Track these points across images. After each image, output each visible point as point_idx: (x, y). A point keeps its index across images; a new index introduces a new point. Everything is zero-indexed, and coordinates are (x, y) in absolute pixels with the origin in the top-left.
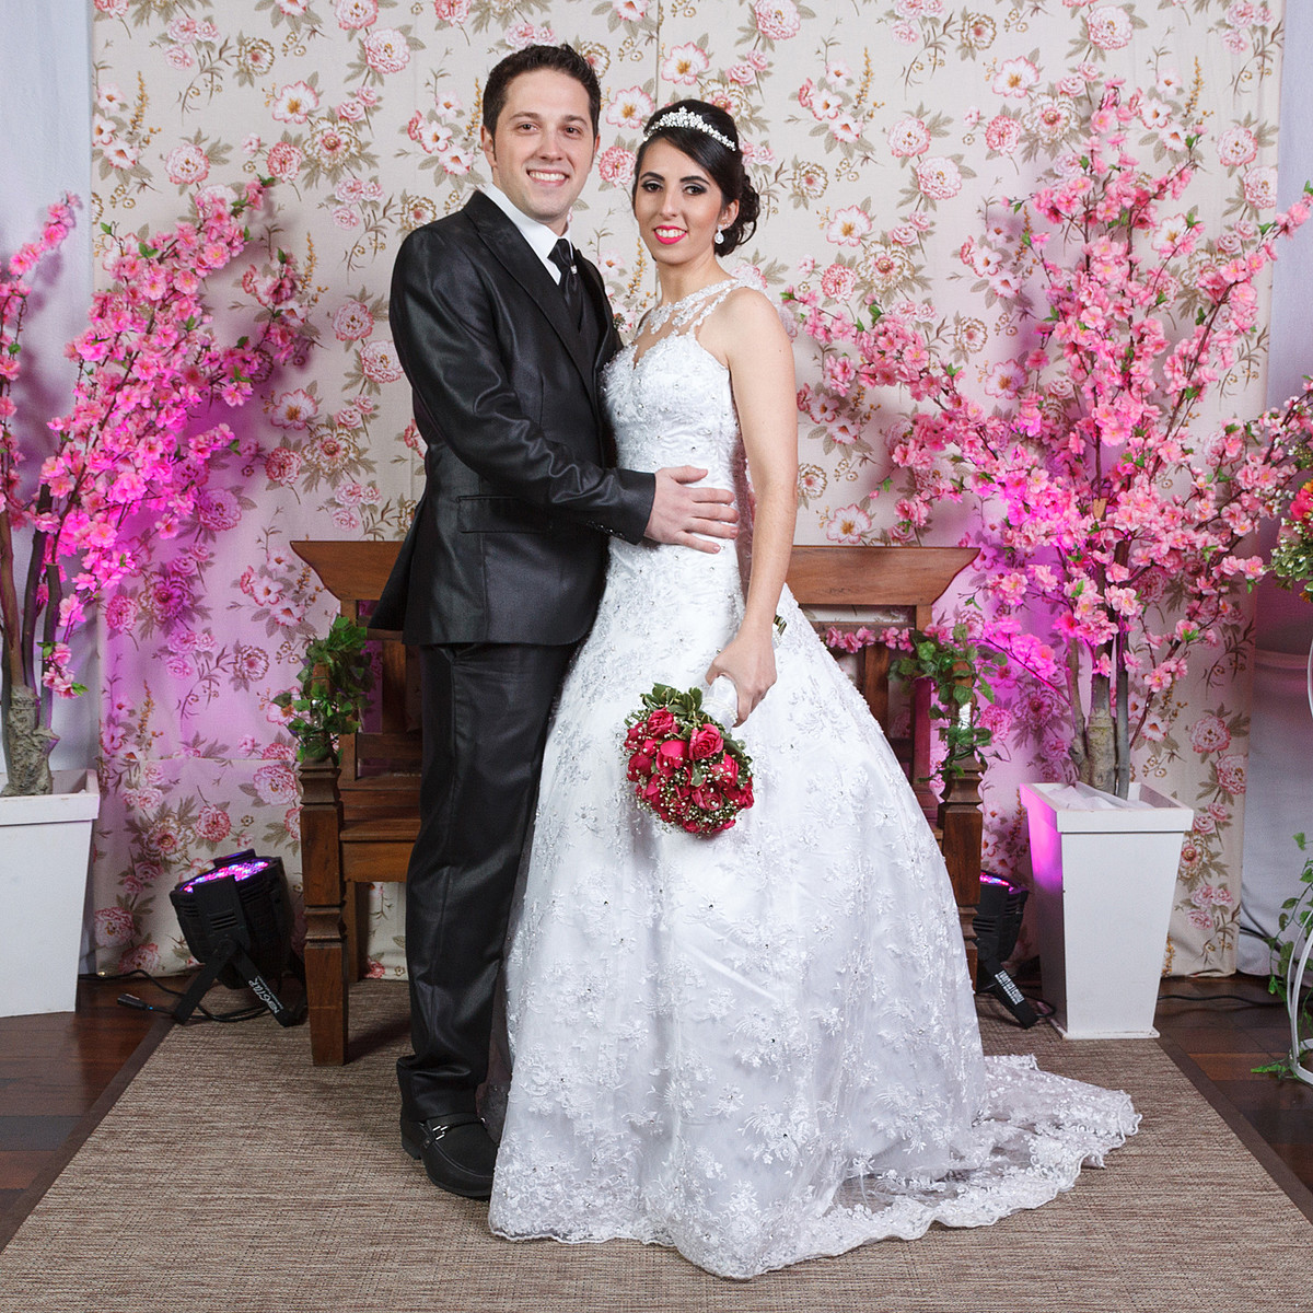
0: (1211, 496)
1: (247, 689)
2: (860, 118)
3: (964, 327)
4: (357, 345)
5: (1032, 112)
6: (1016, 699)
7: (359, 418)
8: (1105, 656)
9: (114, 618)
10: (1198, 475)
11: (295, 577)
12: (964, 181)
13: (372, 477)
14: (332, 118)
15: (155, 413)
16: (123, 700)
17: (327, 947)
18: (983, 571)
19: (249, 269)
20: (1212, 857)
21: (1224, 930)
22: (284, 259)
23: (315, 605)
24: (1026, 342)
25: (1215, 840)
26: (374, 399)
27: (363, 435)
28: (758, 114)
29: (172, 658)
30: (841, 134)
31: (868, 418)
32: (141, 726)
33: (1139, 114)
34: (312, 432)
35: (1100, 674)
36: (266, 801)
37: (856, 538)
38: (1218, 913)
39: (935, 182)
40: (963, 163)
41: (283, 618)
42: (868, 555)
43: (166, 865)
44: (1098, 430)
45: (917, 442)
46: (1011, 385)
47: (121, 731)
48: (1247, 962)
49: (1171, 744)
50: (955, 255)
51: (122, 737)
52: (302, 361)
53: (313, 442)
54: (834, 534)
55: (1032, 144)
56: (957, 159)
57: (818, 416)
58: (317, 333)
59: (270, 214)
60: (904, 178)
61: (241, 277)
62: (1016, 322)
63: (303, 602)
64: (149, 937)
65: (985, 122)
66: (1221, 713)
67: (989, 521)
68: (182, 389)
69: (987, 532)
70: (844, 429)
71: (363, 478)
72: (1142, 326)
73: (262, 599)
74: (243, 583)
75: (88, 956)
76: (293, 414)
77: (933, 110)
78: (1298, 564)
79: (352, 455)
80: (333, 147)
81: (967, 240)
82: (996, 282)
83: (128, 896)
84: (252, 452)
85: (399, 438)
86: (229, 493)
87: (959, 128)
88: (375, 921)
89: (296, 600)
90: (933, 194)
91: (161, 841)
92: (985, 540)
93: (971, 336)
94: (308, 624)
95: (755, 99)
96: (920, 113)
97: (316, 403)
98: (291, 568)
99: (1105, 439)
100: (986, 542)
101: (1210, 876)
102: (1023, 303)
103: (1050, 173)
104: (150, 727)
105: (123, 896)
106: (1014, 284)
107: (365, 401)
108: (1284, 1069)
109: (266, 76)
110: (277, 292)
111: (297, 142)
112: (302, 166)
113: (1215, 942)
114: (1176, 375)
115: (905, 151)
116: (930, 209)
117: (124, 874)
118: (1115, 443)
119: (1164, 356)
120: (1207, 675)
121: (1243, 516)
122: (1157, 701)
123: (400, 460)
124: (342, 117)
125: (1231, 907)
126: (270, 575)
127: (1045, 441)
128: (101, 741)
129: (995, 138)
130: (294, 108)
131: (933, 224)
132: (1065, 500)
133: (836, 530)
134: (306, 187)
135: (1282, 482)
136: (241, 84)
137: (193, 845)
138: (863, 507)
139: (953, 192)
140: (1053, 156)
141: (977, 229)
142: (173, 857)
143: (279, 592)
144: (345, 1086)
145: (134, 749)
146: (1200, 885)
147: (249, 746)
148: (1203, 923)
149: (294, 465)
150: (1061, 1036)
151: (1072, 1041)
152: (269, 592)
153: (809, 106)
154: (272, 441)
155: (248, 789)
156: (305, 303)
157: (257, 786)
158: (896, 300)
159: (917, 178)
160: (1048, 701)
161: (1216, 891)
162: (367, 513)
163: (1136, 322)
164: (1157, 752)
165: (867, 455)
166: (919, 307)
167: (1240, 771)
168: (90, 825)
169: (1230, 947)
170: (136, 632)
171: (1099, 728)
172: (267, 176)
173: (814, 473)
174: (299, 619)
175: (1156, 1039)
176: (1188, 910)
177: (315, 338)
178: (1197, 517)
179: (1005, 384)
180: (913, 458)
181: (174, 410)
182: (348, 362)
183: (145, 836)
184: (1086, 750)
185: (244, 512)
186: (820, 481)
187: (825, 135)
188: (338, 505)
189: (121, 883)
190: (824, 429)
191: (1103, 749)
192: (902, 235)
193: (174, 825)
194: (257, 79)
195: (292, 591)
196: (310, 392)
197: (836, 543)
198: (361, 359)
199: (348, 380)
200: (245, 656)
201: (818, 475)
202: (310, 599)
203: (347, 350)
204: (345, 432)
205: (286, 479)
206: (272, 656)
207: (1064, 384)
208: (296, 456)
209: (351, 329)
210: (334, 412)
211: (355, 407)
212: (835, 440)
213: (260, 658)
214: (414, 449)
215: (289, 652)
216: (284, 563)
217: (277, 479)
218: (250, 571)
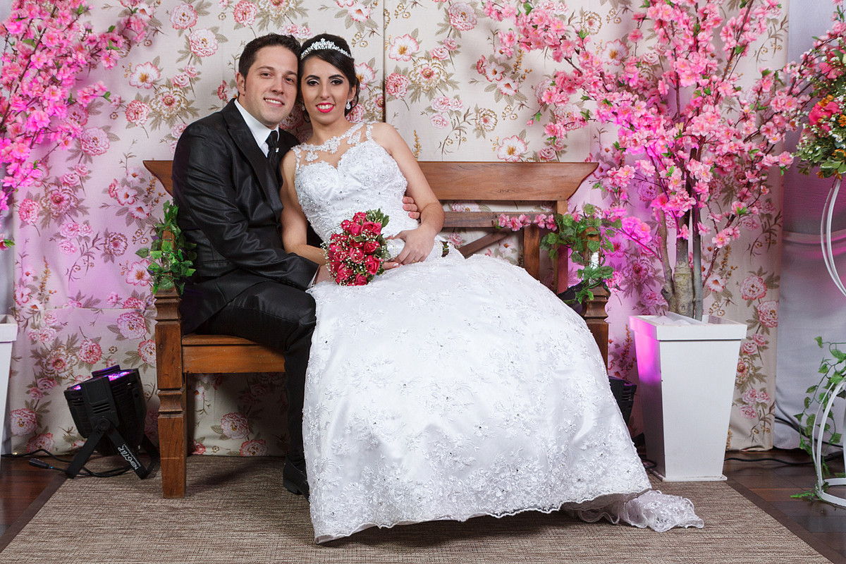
0: (753, 119)
1: (113, 261)
3: (587, 18)
4: (187, 32)
6: (624, 264)
7: (187, 80)
8: (685, 226)
9: (24, 214)
10: (744, 105)
11: (145, 187)
15: (56, 71)
16: (29, 269)
17: (173, 417)
20: (756, 370)
21: (764, 419)
23: (159, 205)
24: (627, 27)
25: (758, 359)
26: (197, 68)
27: (190, 91)
29: (63, 240)
31: (524, 78)
32: (41, 287)
34: (156, 90)
35: (682, 238)
36: (126, 336)
37: (516, 157)
38: (760, 408)
41: (137, 214)
42: (524, 167)
43: (58, 379)
44: (678, 77)
45: (558, 88)
46: (618, 56)
47: (27, 291)
48: (781, 441)
49: (727, 293)
51: (29, 295)
52: (150, 44)
53: (157, 97)
54: (503, 155)
57: (491, 76)
58: (160, 24)
62: (620, 15)
63: (150, 203)
64: (47, 428)
66: (760, 273)
67: (605, 146)
68: (74, 55)
69: (603, 153)
70: (508, 85)
72: (706, 9)
73: (123, 200)
74: (111, 191)
75: (7, 442)
76: (144, 79)
78: (815, 152)
79: (183, 105)
83: (33, 401)
84: (117, 103)
85: (214, 93)
86: (101, 131)
88: (198, 416)
89: (146, 202)
91: (55, 364)
92: (602, 158)
93: (591, 24)
94: (154, 218)
97: (159, 71)
98: (142, 180)
99: (682, 81)
100: (602, 160)
101: (754, 383)
102: (625, 1)
104: (48, 287)
105: (29, 401)
107: (192, 69)
108: (813, 495)
113: (759, 427)
114: (729, 39)
117: (30, 386)
118: (689, 85)
119: (720, 28)
120: (751, 248)
121: (775, 131)
122: (718, 265)
123: (215, 107)
125: (769, 404)
126: (128, 184)
128: (15, 296)
132: (657, 122)
133: (504, 152)
135: (801, 107)
137: (77, 366)
138: (521, 137)
142: (63, 375)
143: (135, 196)
144: (186, 508)
145: (37, 303)
146: (748, 389)
147: (114, 300)
148: (751, 414)
149: (145, 112)
150: (661, 480)
151: (669, 483)
152: (128, 196)
154: (129, 97)
155: (114, 329)
156: (152, 5)
157: (119, 327)
160: (645, 267)
161: (758, 393)
163: (700, 7)
164: (719, 299)
165: (524, 102)
166: (557, 6)
167: (774, 312)
168: (11, 345)
169: (769, 431)
170: (39, 224)
171: (682, 275)
173: (489, 115)
174: (148, 214)
175: (725, 481)
176: (740, 405)
177: (158, 28)
178: (744, 132)
179: (614, 55)
180: (556, 99)
181: (68, 69)
182: (181, 43)
183: (44, 361)
184: (673, 290)
185: (112, 143)
186: (493, 120)
189: (28, 392)
190: (495, 86)
191: (685, 288)
193: (64, 353)
195: (143, 196)
196: (155, 64)
197: (504, 161)
198: (189, 41)
199: (180, 55)
200: (111, 239)
201: (491, 116)
202: (155, 201)
203: (180, 35)
204: (179, 90)
205: (139, 121)
206: (130, 239)
207: (653, 55)
208: (146, 106)
209: (182, 21)
210: (170, 77)
211: (185, 73)
212: (502, 93)
213: (122, 241)
214: (224, 100)
215: (141, 236)
216: (137, 177)
217: (133, 121)
218: (115, 183)
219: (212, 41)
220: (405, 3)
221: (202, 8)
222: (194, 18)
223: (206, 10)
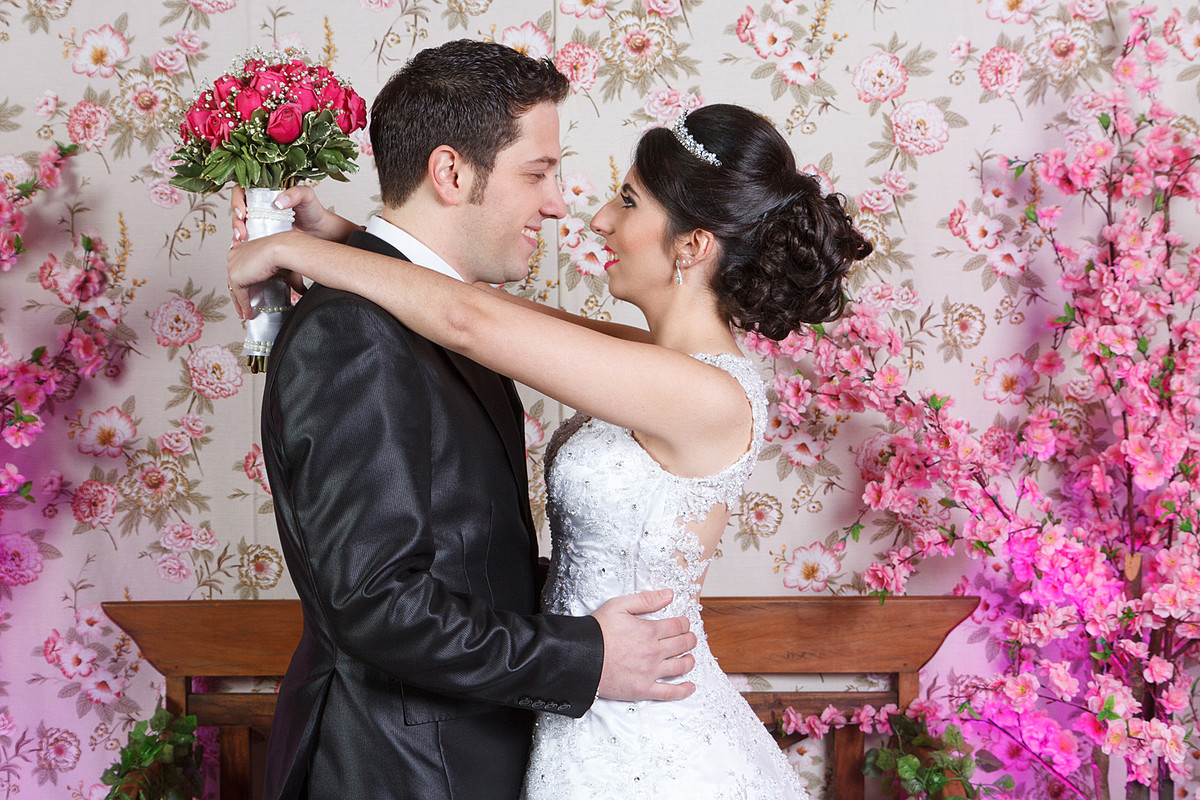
1: (55, 782)
2: (817, 54)
3: (956, 316)
4: (183, 352)
5: (1038, 41)
6: (1030, 784)
7: (187, 442)
11: (111, 643)
12: (954, 132)
13: (205, 516)
14: (146, 70)
18: (986, 624)
19: (47, 259)
22: (91, 245)
23: (138, 675)
24: (1036, 331)
26: (206, 419)
27: (192, 463)
28: (684, 54)
30: (793, 75)
31: (834, 433)
33: (1176, 42)
34: (130, 460)
37: (820, 585)
39: (914, 133)
40: (951, 108)
41: (97, 694)
42: (837, 609)
44: (1130, 468)
45: (894, 477)
46: (1016, 387)
50: (942, 225)
52: (116, 372)
53: (131, 473)
54: (793, 582)
55: (1039, 82)
56: (943, 103)
58: (133, 336)
59: (73, 189)
60: (876, 129)
61: (38, 270)
62: (1022, 307)
63: (122, 673)
65: (978, 55)
69: (990, 573)
70: (803, 447)
71: (195, 517)
73: (71, 669)
74: (48, 650)
76: (107, 438)
77: (910, 41)
79: (180, 489)
80: (148, 107)
81: (957, 206)
82: (995, 257)
84: (55, 486)
85: (237, 468)
86: (27, 539)
87: (944, 64)
89: (114, 671)
90: (912, 148)
92: (987, 585)
93: (964, 327)
94: (130, 701)
95: (680, 35)
96: (894, 46)
97: (135, 424)
98: (106, 631)
99: (1138, 478)
100: (988, 588)
102: (1031, 281)
103: (1063, 118)
106: (1019, 259)
107: (195, 422)
109: (63, 20)
110: (82, 288)
111: (104, 100)
112: (110, 130)
115: (876, 94)
116: (909, 167)
118: (1151, 486)
123: (239, 494)
124: (158, 69)
126: (80, 641)
127: (1061, 458)
129: (991, 75)
130: (99, 58)
131: (912, 186)
133: (795, 575)
134: (116, 156)
136: (33, 30)
138: (832, 545)
139: (938, 145)
140: (1066, 96)
141: (969, 190)
143: (93, 661)
149: (109, 502)
152: (79, 661)
153: (750, 40)
154: (79, 473)
156: (118, 300)
158: (867, 283)
159: (891, 127)
162: (201, 561)
165: (834, 479)
166: (897, 290)
172: (67, 143)
173: (765, 504)
177: (131, 344)
179: (1010, 385)
180: (890, 499)
182: (173, 373)
185: (47, 563)
186: (774, 514)
187: (771, 77)
188: (165, 550)
192: (874, 200)
194: (52, 24)
195: (108, 660)
196: (127, 410)
197: (795, 593)
198: (188, 369)
199: (173, 396)
200: (51, 740)
201: (771, 507)
202: (131, 668)
203: (171, 358)
204: (171, 459)
205: (98, 519)
206: (85, 742)
207: (1087, 384)
208: (111, 490)
209: (175, 332)
210: (156, 435)
211: (182, 429)
212: (792, 462)
213: (70, 743)
214: (257, 481)
215: (106, 736)
216: (96, 626)
217: (87, 520)
218: (55, 636)
219: (232, 369)
220: (601, 294)
221: (211, 307)
222: (196, 326)
223: (218, 310)
